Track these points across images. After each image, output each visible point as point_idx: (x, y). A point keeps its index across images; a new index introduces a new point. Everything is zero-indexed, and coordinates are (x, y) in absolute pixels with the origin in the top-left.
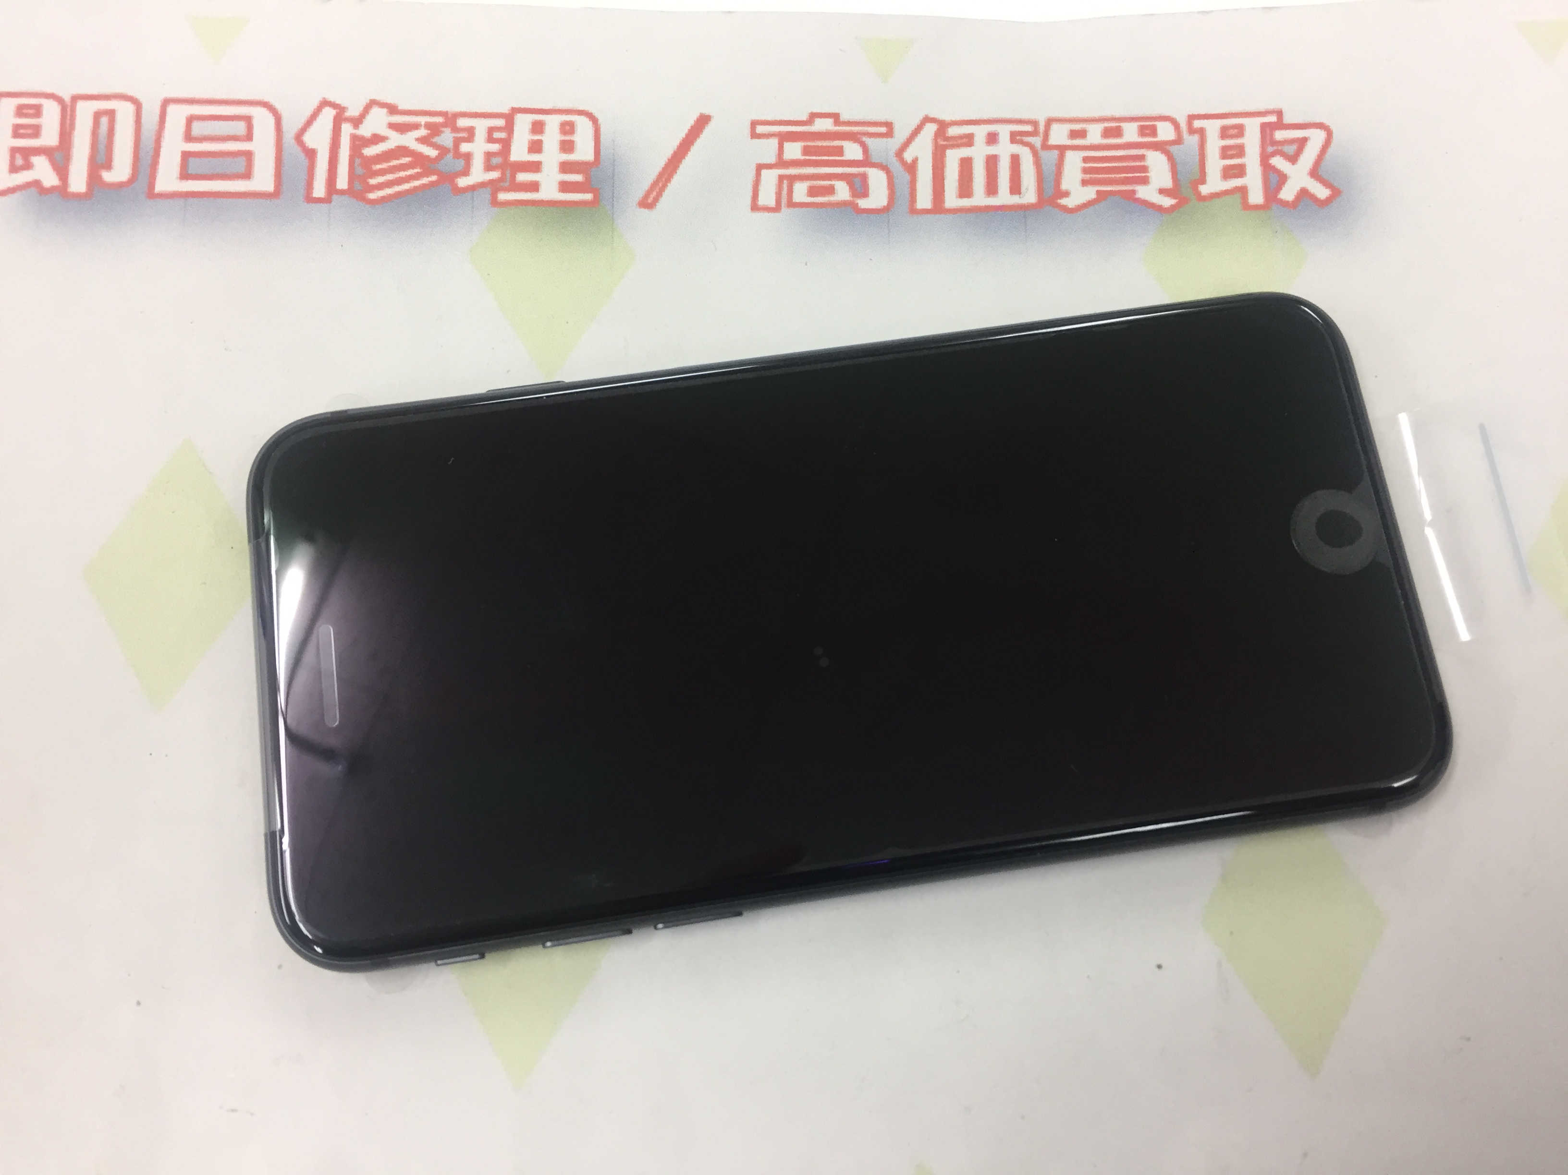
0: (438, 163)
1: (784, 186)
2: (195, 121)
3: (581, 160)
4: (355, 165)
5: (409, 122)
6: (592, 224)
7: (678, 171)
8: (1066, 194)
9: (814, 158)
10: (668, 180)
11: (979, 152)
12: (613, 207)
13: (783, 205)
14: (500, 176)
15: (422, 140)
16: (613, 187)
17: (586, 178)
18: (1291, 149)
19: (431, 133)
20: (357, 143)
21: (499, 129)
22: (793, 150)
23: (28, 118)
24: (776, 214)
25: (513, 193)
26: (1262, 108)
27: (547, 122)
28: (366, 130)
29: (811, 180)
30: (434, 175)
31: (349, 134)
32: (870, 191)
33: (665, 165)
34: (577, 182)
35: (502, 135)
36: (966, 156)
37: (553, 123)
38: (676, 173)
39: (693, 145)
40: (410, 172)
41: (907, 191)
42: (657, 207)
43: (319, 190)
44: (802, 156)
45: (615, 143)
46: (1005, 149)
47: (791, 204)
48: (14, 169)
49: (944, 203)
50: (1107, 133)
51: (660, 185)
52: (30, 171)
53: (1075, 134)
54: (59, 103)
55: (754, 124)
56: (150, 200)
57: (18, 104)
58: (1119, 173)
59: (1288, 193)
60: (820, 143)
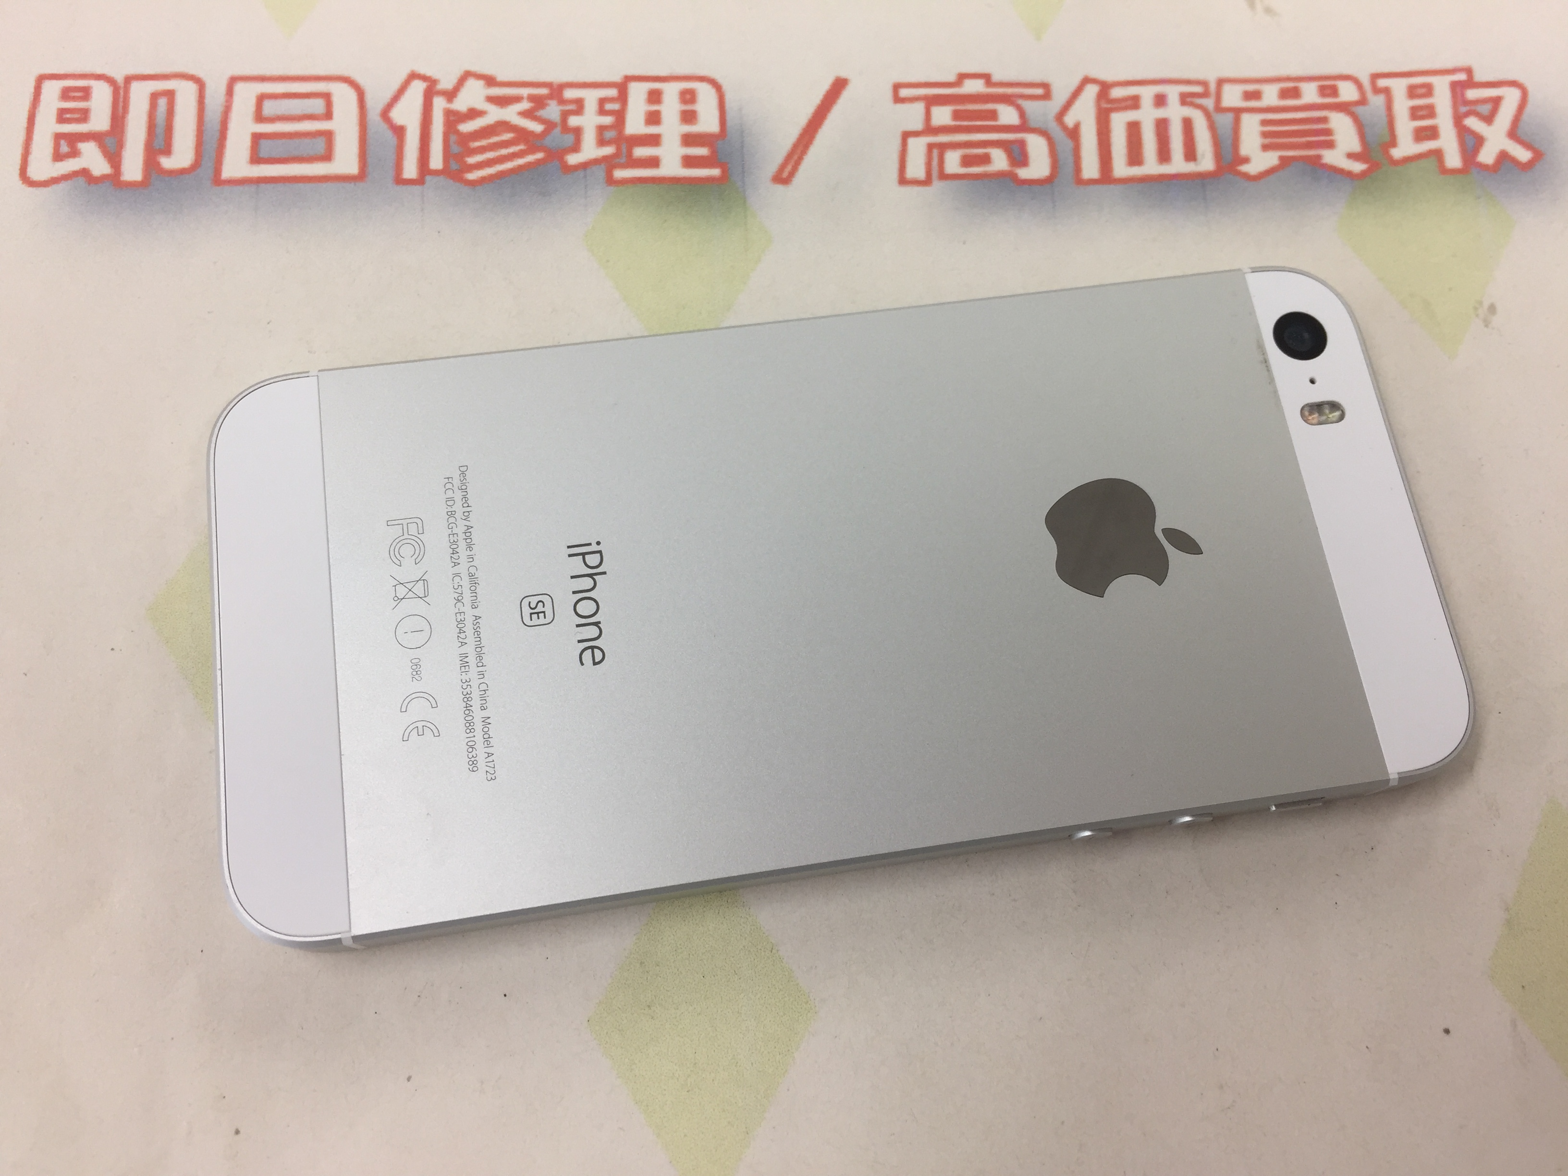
0: (544, 139)
1: (934, 155)
2: (267, 100)
3: (705, 132)
4: (451, 143)
5: (509, 94)
6: (721, 203)
7: (814, 142)
8: (1246, 160)
9: (966, 123)
10: (804, 152)
11: (1147, 115)
12: (744, 183)
13: (934, 178)
14: (615, 152)
15: (526, 114)
16: (743, 161)
17: (712, 153)
18: (1485, 110)
19: (534, 106)
20: (452, 118)
21: (611, 100)
22: (942, 115)
23: (75, 101)
24: (927, 188)
25: (630, 170)
26: (1450, 65)
27: (665, 92)
28: (461, 104)
29: (964, 148)
30: (540, 152)
31: (442, 110)
32: (1030, 160)
33: (800, 135)
34: (702, 156)
35: (616, 106)
36: (1132, 120)
37: (671, 92)
38: (812, 144)
39: (829, 112)
40: (511, 150)
41: (1070, 159)
42: (793, 182)
43: (410, 170)
44: (954, 121)
45: (742, 111)
46: (1175, 112)
47: (943, 176)
48: (58, 157)
49: (1112, 171)
50: (1284, 94)
51: (796, 157)
52: (77, 160)
53: (1249, 96)
54: (111, 85)
55: (897, 87)
56: (217, 188)
57: (64, 87)
58: (1303, 136)
59: (1487, 156)
60: (971, 107)
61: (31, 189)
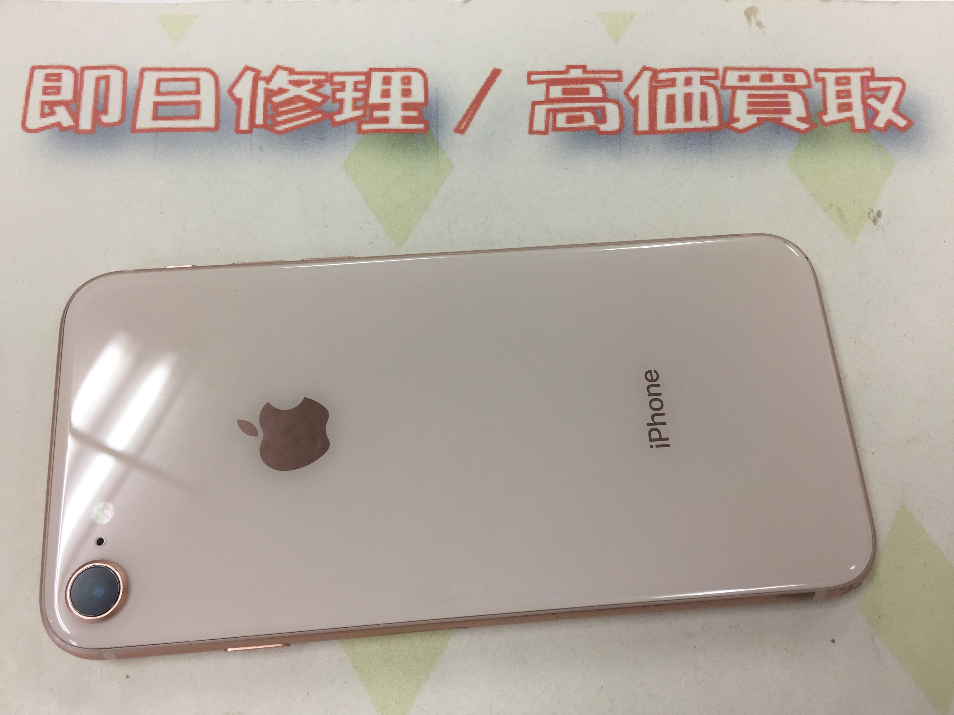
0: (322, 106)
1: (550, 116)
2: (162, 82)
3: (415, 102)
4: (268, 108)
5: (302, 79)
6: (424, 145)
7: (479, 108)
8: (737, 120)
9: (570, 96)
10: (473, 114)
11: (679, 91)
12: (438, 132)
13: (550, 130)
14: (363, 114)
15: (311, 91)
16: (437, 119)
17: (420, 114)
18: (880, 94)
19: (317, 87)
20: (268, 94)
21: (361, 82)
22: (556, 92)
23: (52, 82)
24: (545, 136)
25: (372, 124)
26: (861, 67)
27: (393, 78)
28: (274, 85)
29: (568, 112)
30: (319, 113)
31: (263, 89)
32: (607, 119)
33: (472, 104)
34: (414, 117)
35: (364, 86)
36: (670, 94)
37: (397, 77)
38: (479, 109)
39: (489, 89)
40: (304, 112)
41: (632, 118)
42: (467, 132)
43: (244, 125)
44: (562, 95)
45: (438, 90)
46: (697, 89)
47: (555, 129)
48: (43, 115)
49: (657, 126)
50: (763, 78)
51: (468, 117)
52: (54, 116)
53: (743, 79)
54: (73, 72)
55: (530, 74)
56: (134, 134)
57: (46, 73)
58: (772, 106)
59: (880, 123)
60: (573, 86)
61: (27, 134)
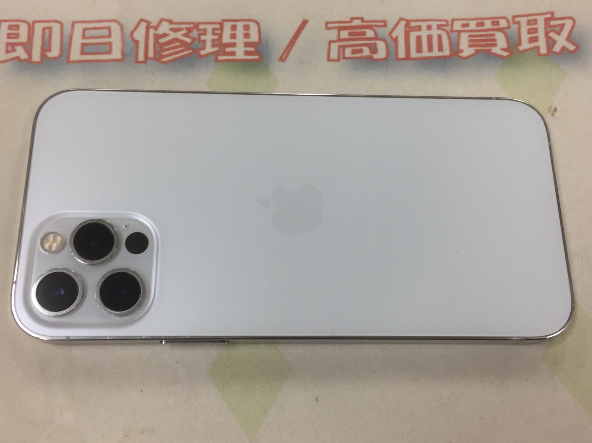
0: (192, 45)
1: (341, 50)
2: (87, 30)
3: (253, 42)
4: (156, 47)
5: (178, 27)
6: (259, 69)
8: (462, 51)
9: (353, 37)
10: (291, 49)
11: (424, 33)
12: (268, 61)
13: (341, 59)
14: (219, 49)
15: (185, 35)
16: (267, 53)
17: (256, 50)
18: (558, 29)
19: (188, 32)
20: (157, 37)
21: (217, 29)
22: (344, 34)
23: (14, 30)
24: (338, 63)
25: (224, 56)
26: (544, 11)
27: (238, 26)
28: (160, 31)
29: (352, 47)
30: (190, 50)
31: (153, 34)
32: (378, 51)
33: (290, 42)
34: (252, 51)
35: (219, 32)
36: (418, 35)
37: (240, 26)
38: (294, 46)
39: (301, 33)
40: (180, 49)
41: (394, 50)
42: (287, 61)
43: (141, 57)
44: (349, 36)
45: (267, 33)
46: (435, 32)
47: (345, 58)
48: (7, 52)
49: (410, 55)
50: (478, 25)
51: (288, 51)
52: (15, 53)
53: (464, 25)
54: (27, 24)
55: (327, 23)
56: (68, 64)
57: (9, 25)
58: (484, 42)
59: (557, 48)
60: (355, 31)
